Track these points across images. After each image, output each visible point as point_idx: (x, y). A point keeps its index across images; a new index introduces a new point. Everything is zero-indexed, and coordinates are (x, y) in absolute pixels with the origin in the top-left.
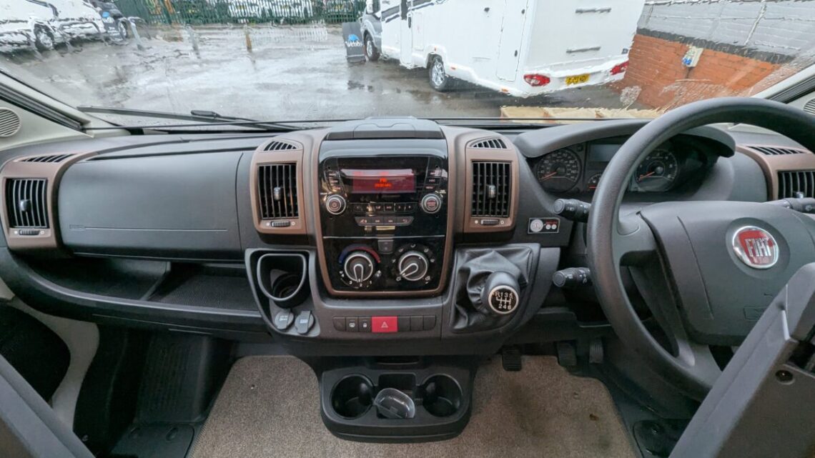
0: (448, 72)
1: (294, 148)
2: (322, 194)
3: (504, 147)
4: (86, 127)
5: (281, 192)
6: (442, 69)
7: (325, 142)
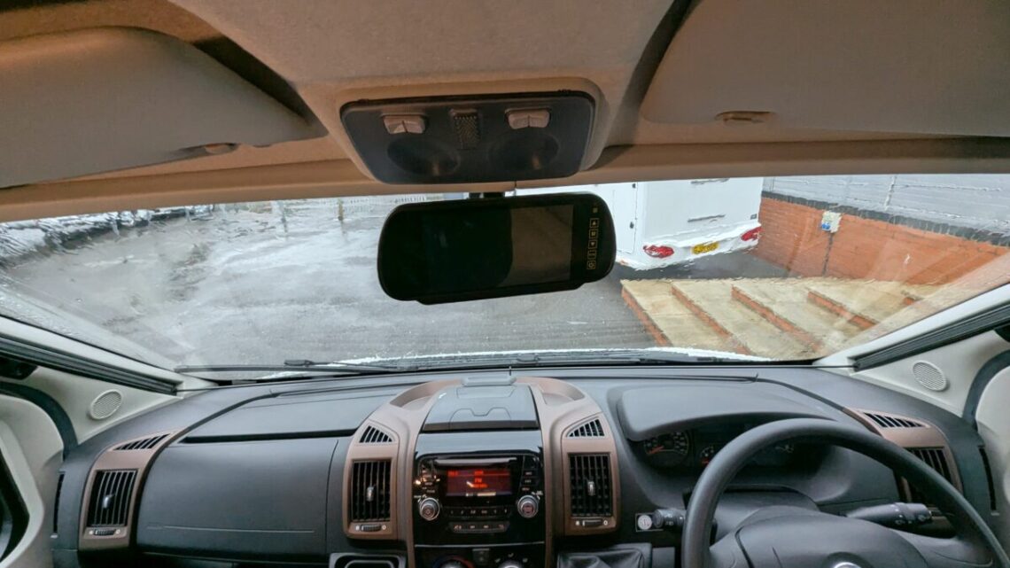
1: (390, 440)
2: (415, 497)
3: (602, 434)
4: (179, 388)
5: (374, 492)
7: (421, 435)
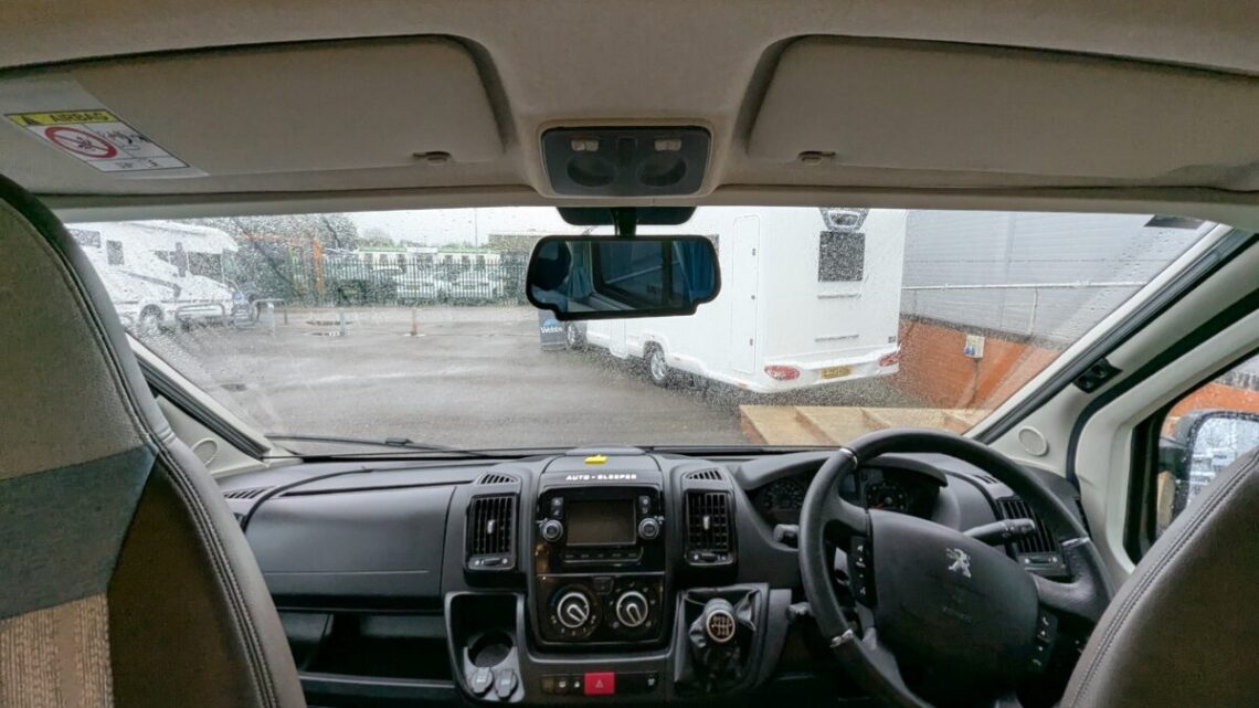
0: (670, 365)
6: (663, 360)
